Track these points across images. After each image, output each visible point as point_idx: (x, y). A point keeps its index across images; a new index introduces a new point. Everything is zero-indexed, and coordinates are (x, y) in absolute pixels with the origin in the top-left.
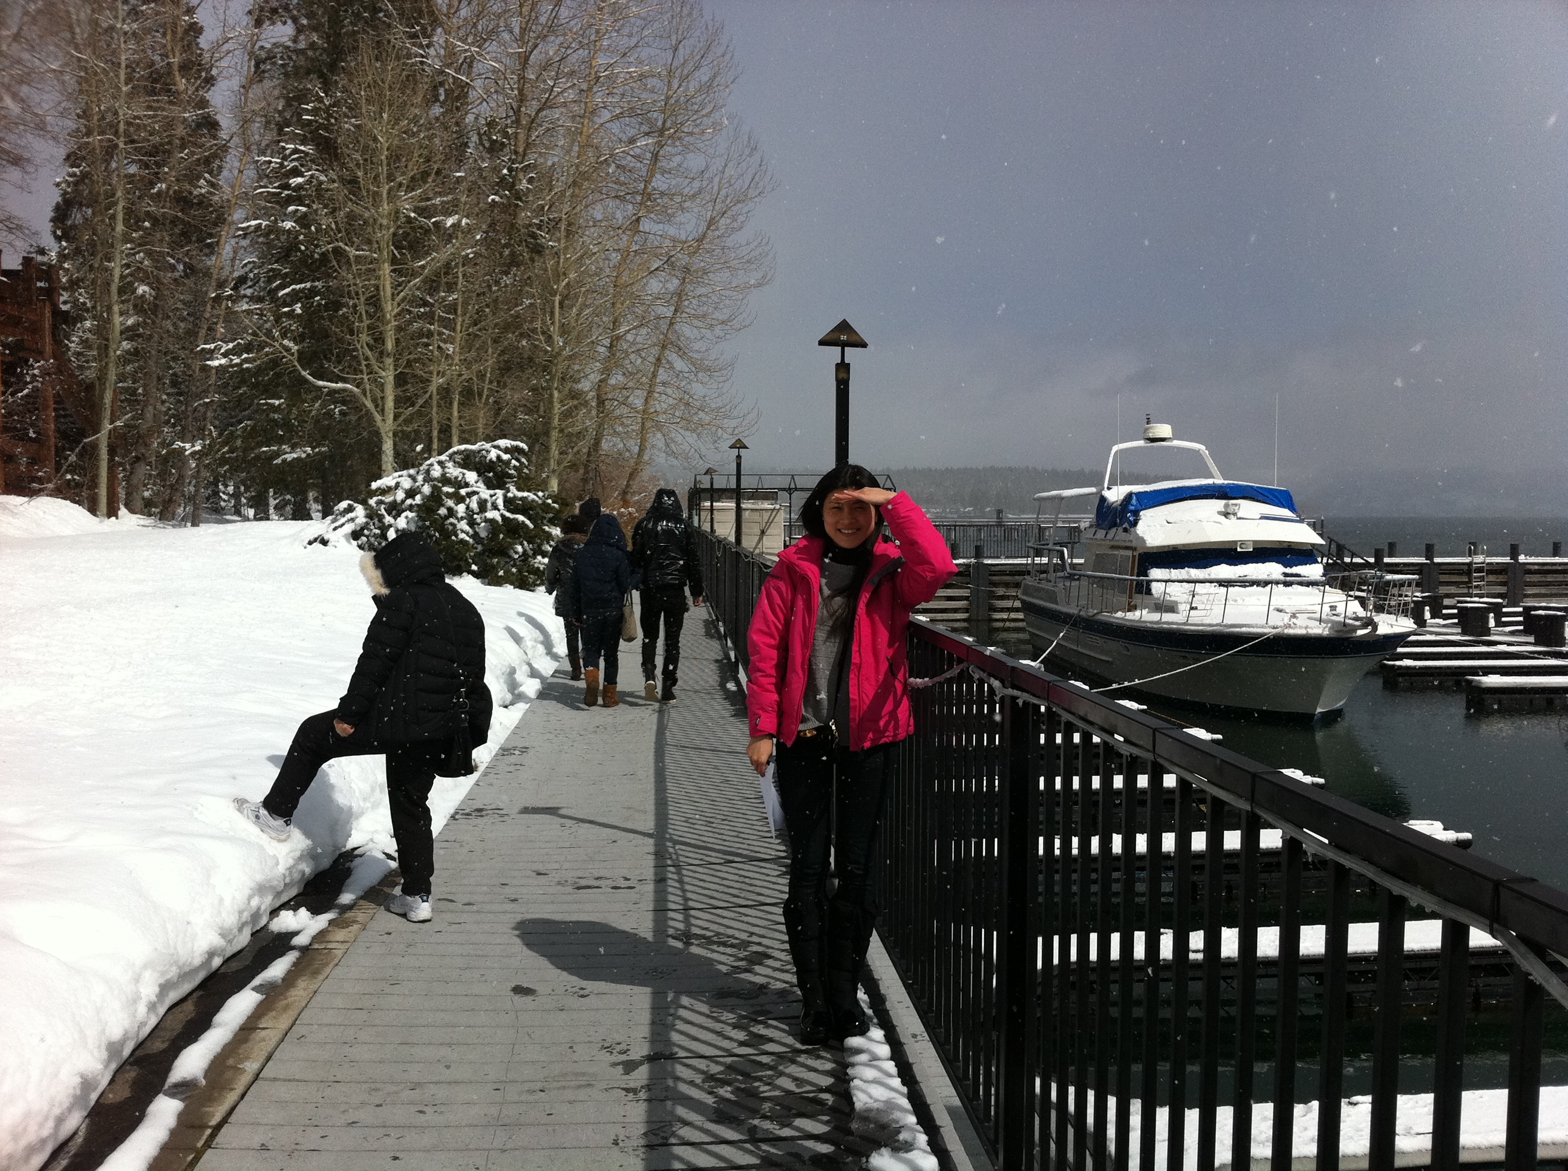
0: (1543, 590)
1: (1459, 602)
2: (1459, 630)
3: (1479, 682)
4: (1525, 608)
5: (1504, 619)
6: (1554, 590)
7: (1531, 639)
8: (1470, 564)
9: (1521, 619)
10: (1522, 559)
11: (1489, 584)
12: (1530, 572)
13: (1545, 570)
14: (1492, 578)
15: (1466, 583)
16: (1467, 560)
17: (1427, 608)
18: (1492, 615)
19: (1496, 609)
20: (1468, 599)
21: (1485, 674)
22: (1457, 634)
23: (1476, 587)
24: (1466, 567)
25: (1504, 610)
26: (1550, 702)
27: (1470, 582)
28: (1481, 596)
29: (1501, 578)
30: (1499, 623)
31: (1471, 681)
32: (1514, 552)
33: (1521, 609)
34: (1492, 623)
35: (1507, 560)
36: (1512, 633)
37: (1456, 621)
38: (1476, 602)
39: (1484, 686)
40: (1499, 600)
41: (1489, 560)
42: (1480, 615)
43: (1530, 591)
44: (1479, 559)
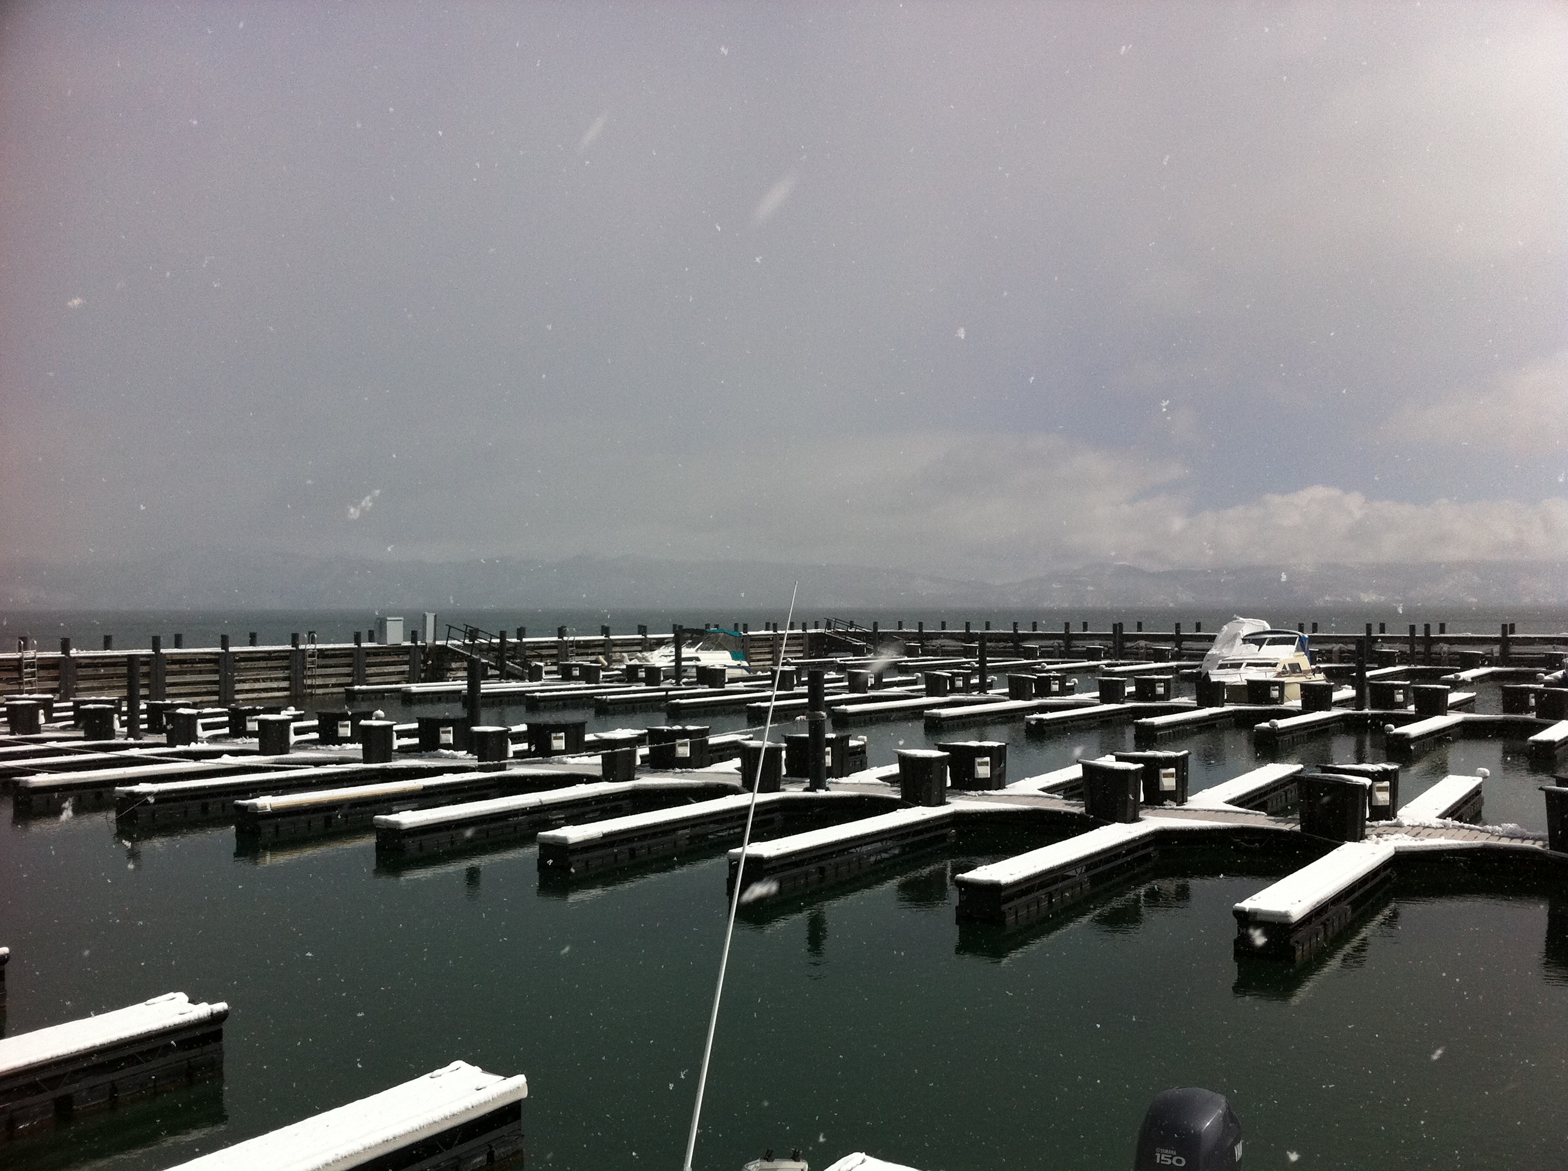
0: (95, 684)
1: (8, 700)
2: (8, 729)
3: (26, 782)
4: (74, 702)
5: (55, 715)
6: (105, 682)
7: (82, 734)
8: (20, 660)
9: (71, 713)
10: (73, 652)
11: (41, 679)
12: (79, 666)
13: (94, 663)
14: (43, 673)
15: (13, 679)
16: (17, 655)
18: (41, 711)
19: (47, 705)
20: (18, 696)
21: (33, 773)
22: (6, 733)
23: (30, 682)
24: (16, 663)
25: (55, 705)
26: (99, 796)
27: (21, 678)
28: (31, 692)
29: (54, 673)
30: (50, 719)
31: (18, 782)
32: (65, 647)
33: (71, 704)
34: (42, 720)
35: (58, 654)
36: (63, 728)
37: (5, 719)
38: (24, 699)
39: (31, 786)
40: (49, 696)
41: (39, 655)
42: (31, 711)
43: (82, 685)
44: (30, 654)
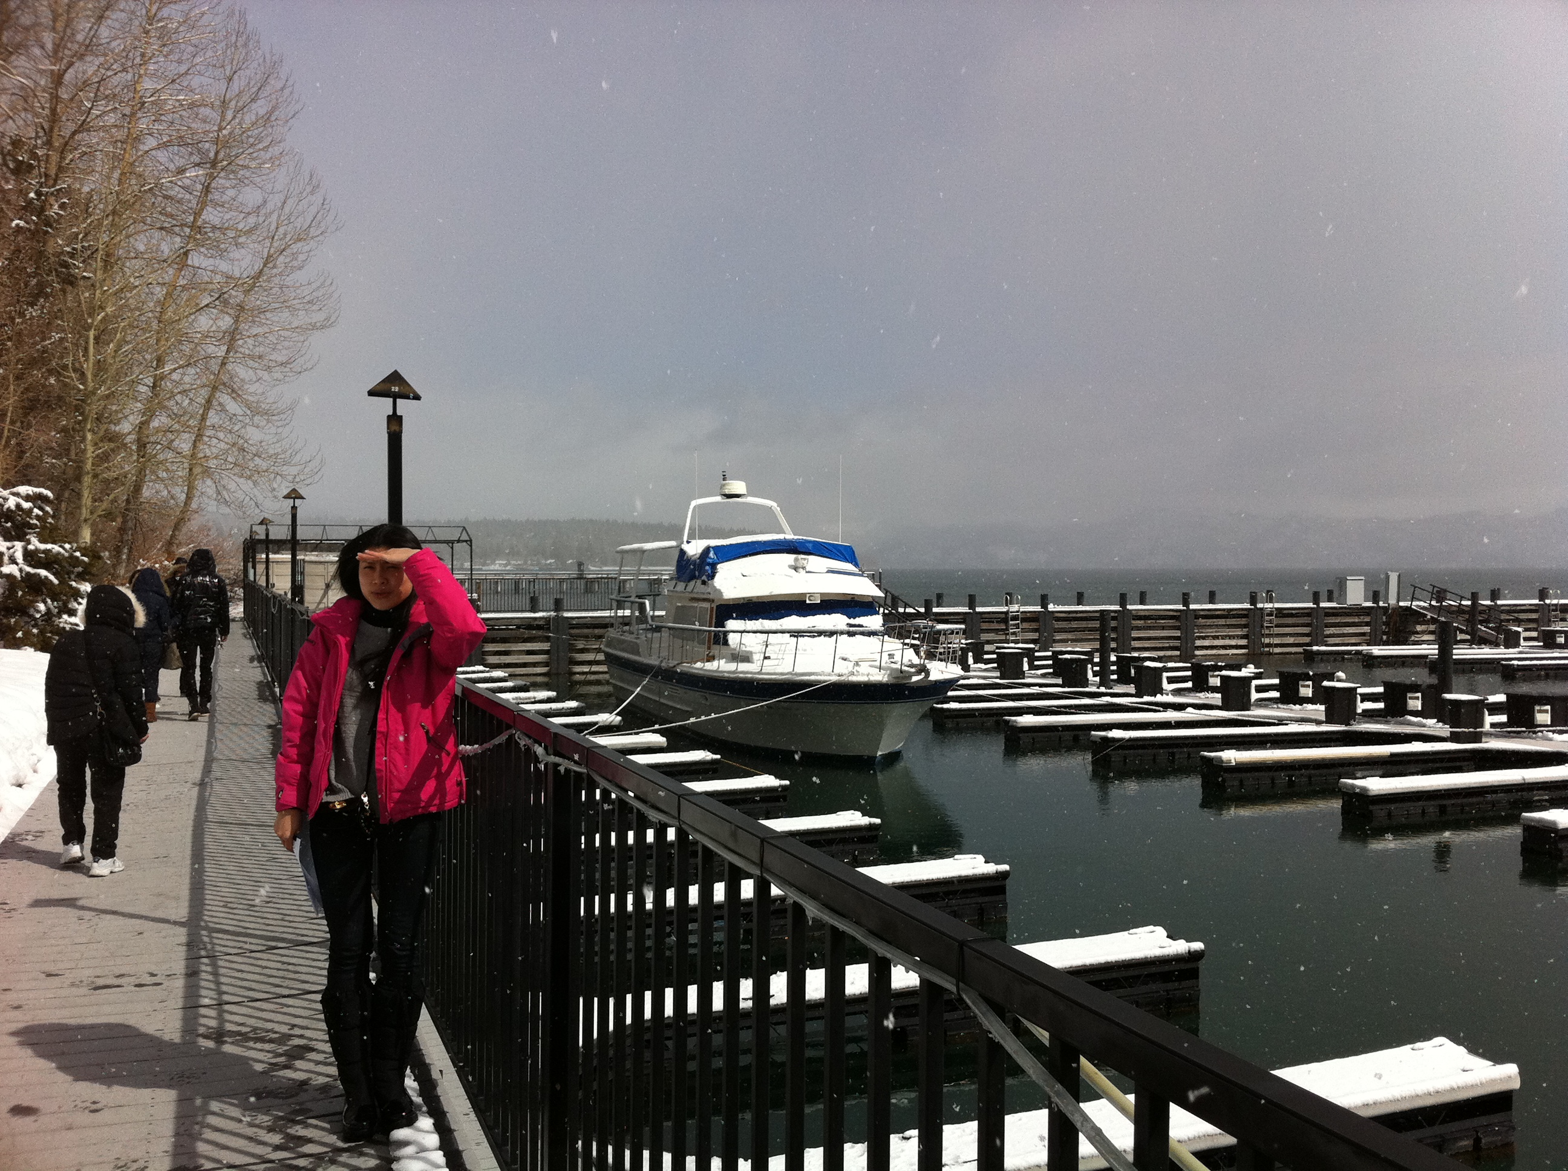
0: (1070, 636)
1: (998, 648)
2: (998, 674)
3: (1015, 721)
4: (1054, 652)
5: (1036, 663)
6: (1079, 635)
7: (1060, 681)
8: (1007, 613)
9: (1050, 662)
10: (1051, 607)
11: (1024, 630)
12: (1058, 619)
13: (1070, 617)
14: (1026, 625)
15: (1002, 630)
16: (1004, 609)
17: (970, 654)
18: (1025, 659)
19: (1029, 653)
20: (1006, 645)
21: (1021, 714)
22: (997, 678)
23: (1014, 633)
24: (1003, 616)
25: (1037, 654)
26: (1076, 739)
27: (1007, 629)
28: (1016, 642)
29: (1034, 625)
30: (1032, 667)
31: (1009, 721)
32: (1044, 601)
33: (1050, 654)
34: (1026, 667)
35: (1038, 609)
36: (1044, 676)
37: (995, 665)
38: (1012, 648)
39: (1019, 725)
40: (1032, 646)
41: (1023, 609)
42: (1017, 658)
43: (1058, 637)
44: (1014, 608)
